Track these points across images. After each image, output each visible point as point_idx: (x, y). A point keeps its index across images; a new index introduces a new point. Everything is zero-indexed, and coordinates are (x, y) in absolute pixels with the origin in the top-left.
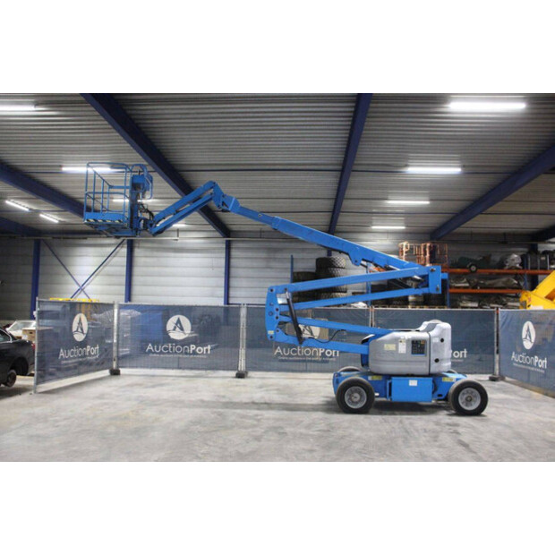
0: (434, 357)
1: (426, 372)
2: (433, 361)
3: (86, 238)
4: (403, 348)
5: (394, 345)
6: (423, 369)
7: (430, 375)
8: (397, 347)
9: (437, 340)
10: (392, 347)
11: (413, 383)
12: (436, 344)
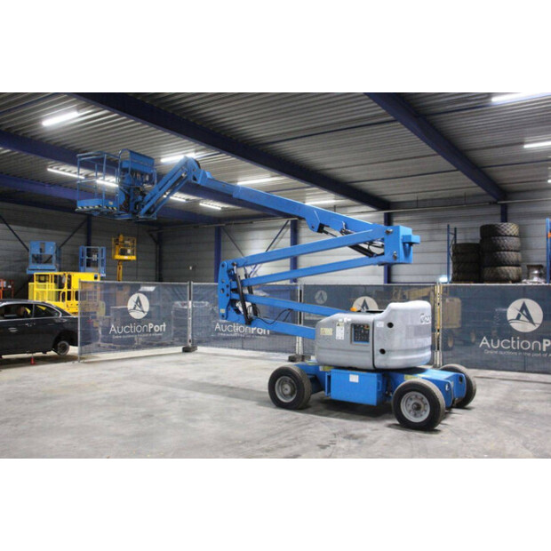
0: (378, 347)
1: (370, 366)
2: (377, 352)
3: (251, 223)
4: (341, 333)
5: (331, 330)
6: (365, 361)
7: (375, 370)
8: (334, 332)
9: (380, 325)
10: (328, 331)
11: (354, 378)
12: (380, 329)
